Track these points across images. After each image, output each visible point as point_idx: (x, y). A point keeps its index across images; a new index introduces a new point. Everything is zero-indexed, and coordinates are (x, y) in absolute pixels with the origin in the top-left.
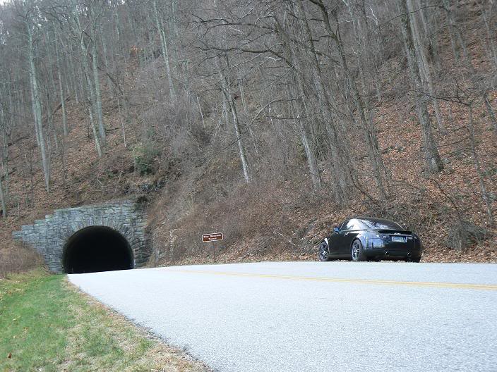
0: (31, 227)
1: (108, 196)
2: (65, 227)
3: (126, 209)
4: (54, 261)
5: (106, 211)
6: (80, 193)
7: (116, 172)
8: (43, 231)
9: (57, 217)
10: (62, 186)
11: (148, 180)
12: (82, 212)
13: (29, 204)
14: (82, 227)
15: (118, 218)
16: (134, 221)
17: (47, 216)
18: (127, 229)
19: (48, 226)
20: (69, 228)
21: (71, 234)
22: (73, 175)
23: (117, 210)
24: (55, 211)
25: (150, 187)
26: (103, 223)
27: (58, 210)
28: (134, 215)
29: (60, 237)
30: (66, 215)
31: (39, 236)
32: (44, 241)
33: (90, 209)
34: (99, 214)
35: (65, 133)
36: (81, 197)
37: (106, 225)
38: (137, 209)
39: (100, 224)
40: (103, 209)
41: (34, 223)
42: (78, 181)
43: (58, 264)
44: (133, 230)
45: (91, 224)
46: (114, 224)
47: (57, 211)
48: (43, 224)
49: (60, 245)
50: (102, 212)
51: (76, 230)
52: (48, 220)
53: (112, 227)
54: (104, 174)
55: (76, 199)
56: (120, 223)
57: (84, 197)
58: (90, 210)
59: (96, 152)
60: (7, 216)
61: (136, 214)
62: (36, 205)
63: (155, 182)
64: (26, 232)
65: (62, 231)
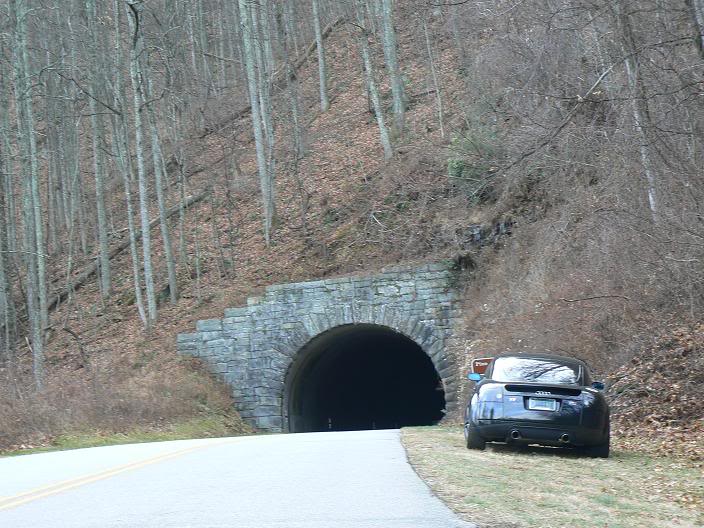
0: (215, 323)
1: (394, 254)
2: (289, 326)
3: (427, 285)
4: (264, 401)
5: (381, 291)
6: (334, 246)
7: (414, 197)
8: (242, 333)
9: (272, 304)
10: (298, 229)
11: (479, 218)
12: (328, 291)
13: (227, 272)
14: (326, 327)
15: (407, 306)
16: (443, 314)
17: (250, 301)
18: (428, 333)
19: (254, 322)
20: (299, 326)
21: (302, 343)
22: (324, 203)
23: (406, 287)
24: (268, 288)
25: (484, 233)
26: (374, 317)
27: (274, 287)
28: (445, 300)
29: (280, 349)
30: (293, 298)
31: (233, 344)
32: (245, 354)
33: (346, 284)
34: (364, 295)
35: (324, 104)
36: (334, 256)
37: (380, 321)
38: (453, 285)
39: (367, 318)
40: (375, 284)
41: (223, 315)
42: (332, 217)
43: (273, 408)
44: (441, 335)
45: (348, 320)
46: (399, 321)
47: (273, 289)
48: (242, 319)
49: (277, 365)
50: (372, 292)
51: (313, 333)
52: (252, 309)
53: (393, 326)
54: (388, 201)
55: (322, 261)
56: (413, 319)
57: (343, 255)
58: (346, 286)
59: (379, 150)
60: (178, 298)
61: (450, 296)
62: (240, 273)
63: (495, 222)
64: (206, 336)
65: (282, 334)
